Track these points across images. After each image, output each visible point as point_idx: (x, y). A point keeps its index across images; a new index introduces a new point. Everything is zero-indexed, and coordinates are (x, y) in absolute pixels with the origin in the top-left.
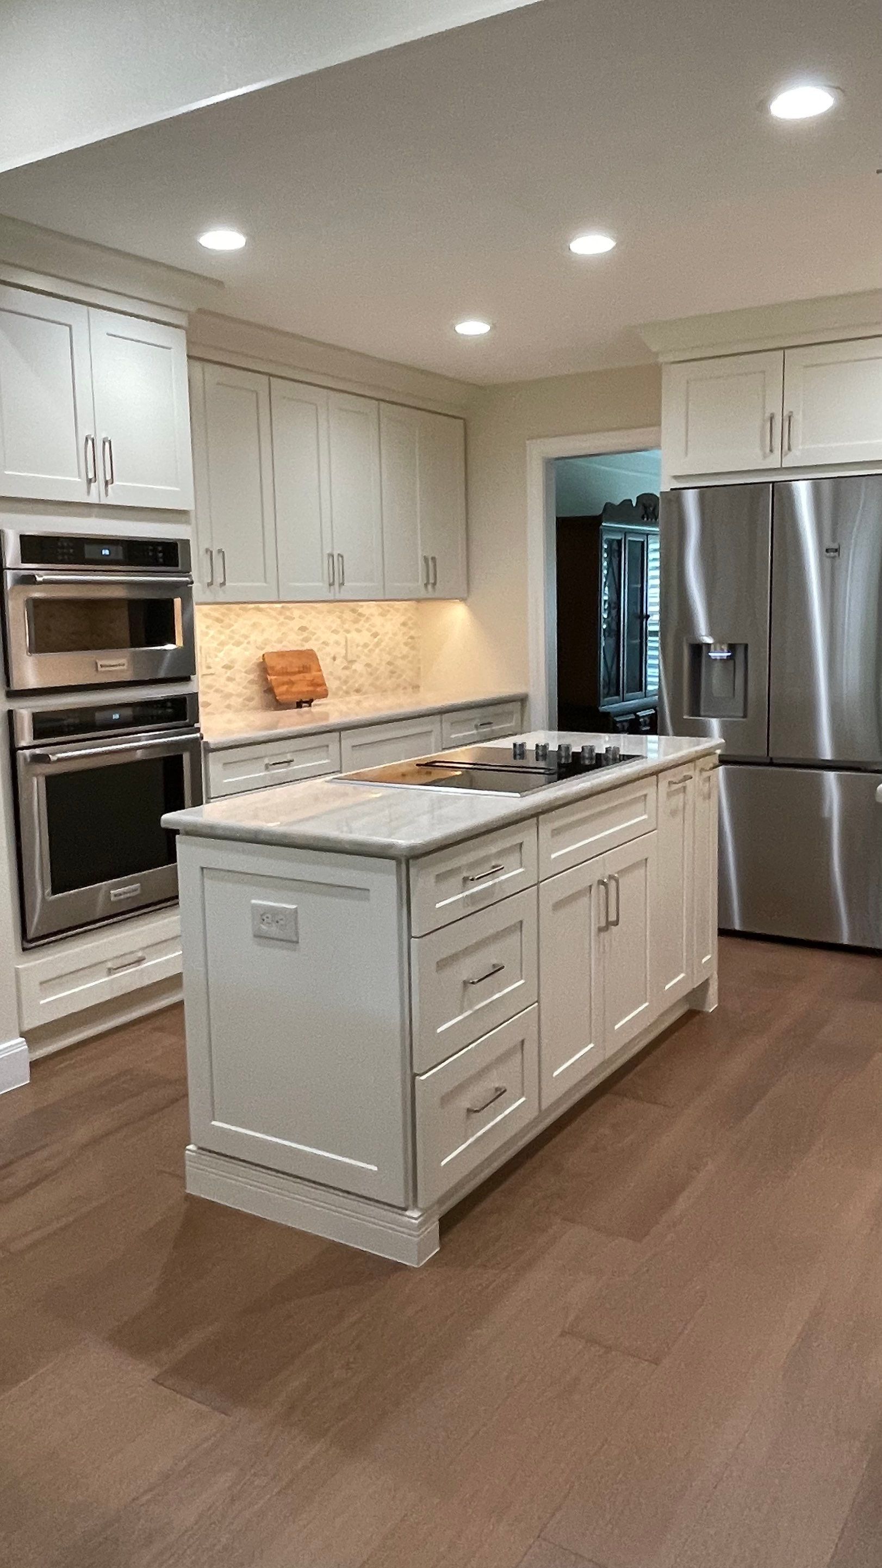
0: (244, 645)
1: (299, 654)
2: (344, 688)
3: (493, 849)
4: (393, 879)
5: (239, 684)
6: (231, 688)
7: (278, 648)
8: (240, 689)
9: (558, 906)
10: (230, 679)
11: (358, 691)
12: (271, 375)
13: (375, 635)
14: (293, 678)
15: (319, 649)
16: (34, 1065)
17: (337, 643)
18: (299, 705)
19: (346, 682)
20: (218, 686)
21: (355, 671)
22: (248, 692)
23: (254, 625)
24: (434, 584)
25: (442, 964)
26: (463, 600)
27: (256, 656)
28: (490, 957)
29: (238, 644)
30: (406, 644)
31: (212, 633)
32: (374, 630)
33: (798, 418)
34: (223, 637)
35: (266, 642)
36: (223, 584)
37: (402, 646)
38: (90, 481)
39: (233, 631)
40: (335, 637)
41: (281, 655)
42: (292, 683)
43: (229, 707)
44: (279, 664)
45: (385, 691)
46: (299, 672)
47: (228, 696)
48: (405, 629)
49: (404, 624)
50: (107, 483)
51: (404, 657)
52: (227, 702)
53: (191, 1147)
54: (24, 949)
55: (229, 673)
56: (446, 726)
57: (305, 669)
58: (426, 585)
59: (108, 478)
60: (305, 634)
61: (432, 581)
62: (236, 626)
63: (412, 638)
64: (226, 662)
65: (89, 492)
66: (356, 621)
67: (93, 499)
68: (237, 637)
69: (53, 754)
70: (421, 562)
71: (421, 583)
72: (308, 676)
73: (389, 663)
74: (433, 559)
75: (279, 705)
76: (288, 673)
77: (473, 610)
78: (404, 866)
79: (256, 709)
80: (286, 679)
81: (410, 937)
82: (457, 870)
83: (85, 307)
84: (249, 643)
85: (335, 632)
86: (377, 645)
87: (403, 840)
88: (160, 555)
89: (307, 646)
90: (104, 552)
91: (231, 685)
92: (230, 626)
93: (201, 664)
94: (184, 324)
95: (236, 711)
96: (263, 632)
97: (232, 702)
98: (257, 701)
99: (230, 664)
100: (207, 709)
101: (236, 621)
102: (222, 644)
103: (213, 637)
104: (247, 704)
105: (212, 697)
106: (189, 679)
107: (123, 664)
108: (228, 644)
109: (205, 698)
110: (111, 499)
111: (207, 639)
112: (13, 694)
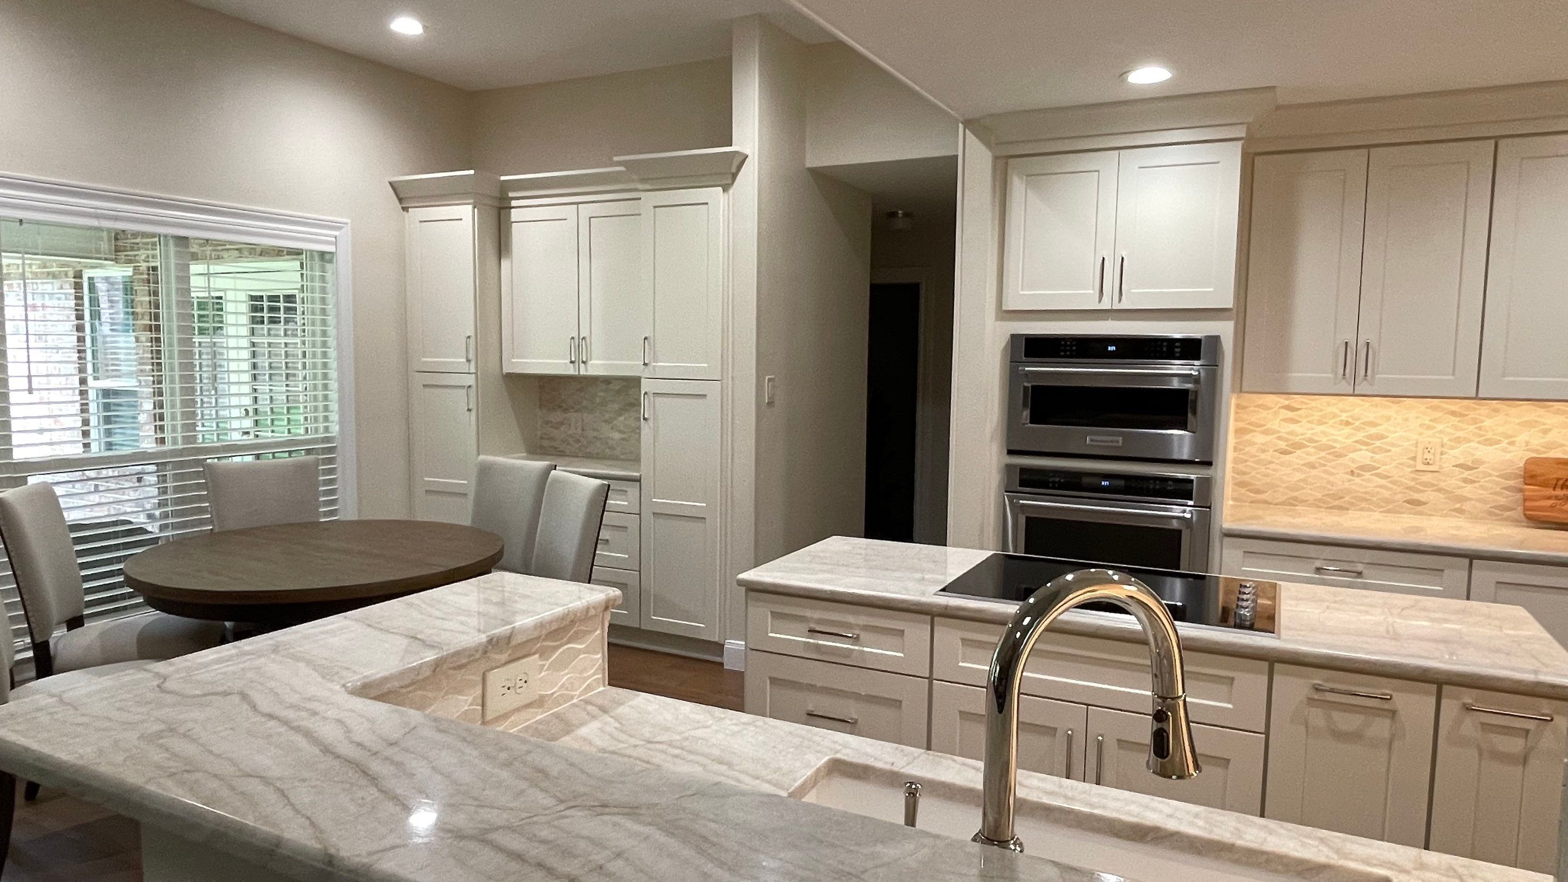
0: (1504, 445)
5: (1482, 487)
6: (1468, 490)
8: (1485, 495)
10: (1468, 481)
20: (1442, 485)
22: (1502, 501)
23: (1530, 424)
27: (1517, 456)
29: (1490, 442)
31: (1441, 427)
34: (1459, 433)
35: (1550, 446)
39: (1480, 428)
43: (1460, 511)
47: (1464, 499)
52: (1458, 506)
55: (1466, 474)
64: (1461, 461)
65: (1100, 301)
67: (1106, 305)
68: (1489, 435)
83: (1115, 152)
84: (1510, 443)
88: (1177, 350)
90: (1110, 348)
91: (1469, 487)
92: (1475, 421)
93: (1414, 458)
94: (1243, 135)
95: (1475, 518)
96: (1546, 432)
97: (1467, 506)
98: (1518, 513)
99: (1470, 464)
100: (1419, 508)
101: (1489, 416)
102: (1458, 440)
103: (1441, 432)
104: (1497, 513)
105: (1428, 495)
106: (1209, 464)
107: (1118, 442)
108: (1470, 441)
109: (1416, 496)
110: (1125, 305)
111: (1431, 432)
112: (1010, 452)
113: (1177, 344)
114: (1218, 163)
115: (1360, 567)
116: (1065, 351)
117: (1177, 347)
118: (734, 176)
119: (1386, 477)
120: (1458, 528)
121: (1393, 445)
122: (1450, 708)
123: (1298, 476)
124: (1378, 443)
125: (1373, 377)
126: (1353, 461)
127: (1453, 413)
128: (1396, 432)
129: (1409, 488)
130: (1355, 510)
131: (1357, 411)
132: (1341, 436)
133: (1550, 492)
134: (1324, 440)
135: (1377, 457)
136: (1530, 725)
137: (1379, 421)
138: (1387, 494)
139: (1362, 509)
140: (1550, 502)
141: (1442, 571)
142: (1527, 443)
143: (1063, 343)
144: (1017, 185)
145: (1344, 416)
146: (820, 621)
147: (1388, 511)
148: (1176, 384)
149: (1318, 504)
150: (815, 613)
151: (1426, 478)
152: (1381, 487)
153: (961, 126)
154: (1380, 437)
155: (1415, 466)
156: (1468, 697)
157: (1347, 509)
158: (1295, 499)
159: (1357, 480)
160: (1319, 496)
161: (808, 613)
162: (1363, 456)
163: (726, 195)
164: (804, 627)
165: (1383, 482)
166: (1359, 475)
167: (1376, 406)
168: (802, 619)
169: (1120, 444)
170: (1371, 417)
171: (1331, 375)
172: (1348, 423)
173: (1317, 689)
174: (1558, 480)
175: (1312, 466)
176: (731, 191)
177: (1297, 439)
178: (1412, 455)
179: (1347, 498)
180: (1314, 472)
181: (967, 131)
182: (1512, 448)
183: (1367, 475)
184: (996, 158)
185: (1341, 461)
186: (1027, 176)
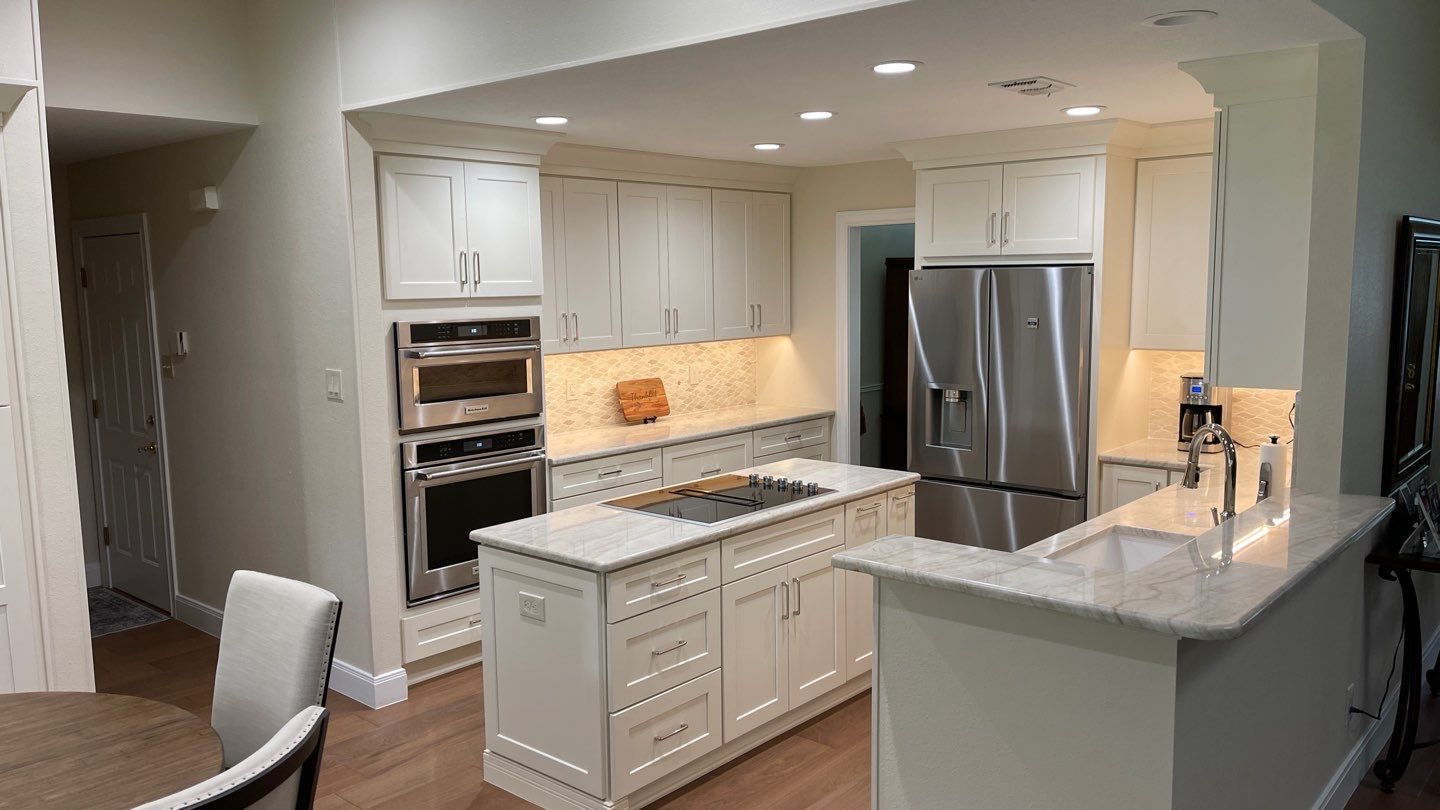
0: (603, 377)
1: (647, 381)
2: (687, 405)
3: (678, 564)
4: (594, 586)
5: (597, 406)
6: (592, 409)
7: (631, 377)
8: (598, 410)
9: (739, 602)
10: (590, 403)
11: (699, 407)
12: (617, 181)
13: (716, 363)
14: (641, 401)
15: (666, 377)
16: (410, 688)
17: (682, 371)
18: (645, 422)
19: (688, 401)
20: (579, 408)
21: (697, 392)
22: (605, 412)
23: (612, 362)
24: (759, 326)
25: (631, 642)
26: (789, 335)
27: (611, 384)
28: (678, 635)
29: (597, 376)
30: (743, 368)
32: (714, 359)
33: (1013, 217)
35: (621, 374)
36: (576, 339)
37: (741, 371)
38: (463, 283)
40: (682, 367)
41: (633, 383)
42: (640, 405)
43: (588, 423)
44: (630, 391)
45: (724, 406)
46: (646, 396)
48: (742, 357)
49: (742, 353)
50: (476, 283)
51: (741, 379)
52: (588, 420)
53: (487, 750)
54: (408, 607)
55: (589, 398)
56: (757, 440)
57: (652, 393)
58: (752, 327)
59: (477, 279)
60: (654, 366)
61: (757, 323)
62: (595, 363)
63: (749, 363)
64: (587, 390)
65: (462, 291)
66: (698, 353)
67: (466, 294)
68: (597, 371)
69: (429, 474)
70: (748, 309)
71: (747, 325)
72: (654, 399)
73: (728, 385)
74: (759, 306)
75: (627, 421)
76: (637, 398)
77: (795, 342)
78: (602, 578)
79: (612, 424)
80: (635, 402)
81: (606, 623)
82: (646, 580)
83: (461, 163)
84: (606, 375)
85: (681, 363)
86: (718, 370)
87: (603, 560)
88: (516, 329)
89: (655, 376)
90: (473, 331)
91: (591, 407)
92: (591, 363)
93: (566, 393)
94: (539, 164)
96: (620, 366)
97: (592, 419)
98: (612, 418)
99: (590, 392)
102: (584, 377)
105: (575, 417)
108: (589, 376)
109: (569, 418)
110: (479, 293)
111: (572, 374)
113: (516, 325)
114: (527, 183)
116: (441, 335)
121: (556, 385)
122: (890, 500)
125: (578, 339)
127: (581, 359)
128: (556, 376)
129: (565, 413)
133: (632, 402)
136: (906, 499)
140: (633, 408)
142: (613, 374)
144: (388, 180)
147: (557, 432)
151: (571, 405)
155: (567, 397)
169: (488, 410)
171: (557, 340)
174: (632, 394)
178: (565, 390)
181: (348, 122)
182: (607, 378)
184: (375, 154)
186: (395, 174)
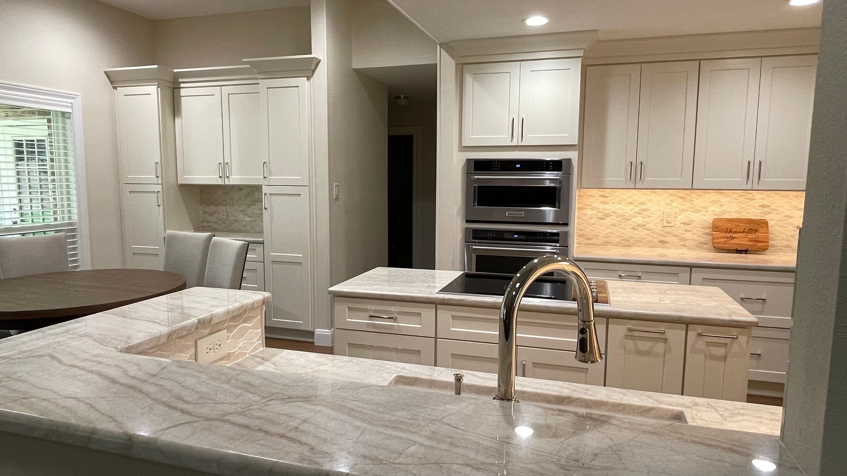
0: (703, 212)
1: (749, 221)
5: (694, 234)
8: (695, 237)
10: (687, 231)
12: (699, 60)
14: (734, 235)
18: (739, 252)
20: (675, 233)
22: (703, 240)
23: (714, 202)
29: (697, 211)
31: (675, 204)
34: (683, 207)
35: (723, 212)
36: (642, 179)
38: (513, 137)
39: (692, 204)
41: (733, 220)
44: (726, 226)
46: (743, 232)
47: (686, 240)
50: (522, 136)
52: (683, 243)
55: (687, 227)
57: (752, 231)
60: (766, 210)
62: (696, 202)
64: (684, 221)
67: (515, 143)
68: (696, 208)
75: (719, 249)
76: (730, 231)
80: (728, 235)
83: (518, 63)
84: (706, 212)
90: (517, 166)
91: (688, 234)
94: (582, 55)
95: (690, 248)
96: (722, 206)
99: (688, 222)
100: (665, 245)
101: (697, 199)
102: (683, 211)
103: (675, 207)
104: (700, 246)
105: (669, 238)
106: (567, 224)
107: (521, 214)
108: (687, 211)
110: (524, 143)
111: (670, 207)
112: (468, 221)
113: (551, 163)
114: (570, 69)
115: (640, 274)
116: (495, 167)
117: (551, 165)
118: (313, 71)
119: (649, 230)
120: (684, 254)
121: (653, 214)
122: (692, 335)
123: (609, 230)
124: (645, 213)
125: (644, 179)
126: (634, 222)
128: (654, 207)
129: (660, 235)
130: (635, 247)
131: (636, 197)
132: (628, 210)
133: (724, 234)
134: (620, 212)
135: (645, 220)
136: (728, 341)
137: (647, 202)
138: (650, 238)
139: (638, 246)
140: (724, 240)
141: (678, 274)
142: (713, 211)
143: (493, 163)
144: (469, 79)
145: (630, 200)
146: (376, 311)
147: (651, 247)
148: (548, 184)
149: (617, 245)
150: (373, 307)
151: (667, 230)
152: (647, 235)
153: (438, 47)
154: (647, 210)
155: (663, 224)
156: (700, 329)
157: (631, 246)
158: (606, 242)
159: (636, 232)
160: (618, 240)
161: (369, 307)
162: (639, 220)
163: (309, 82)
164: (367, 315)
165: (648, 232)
166: (637, 229)
167: (644, 194)
168: (367, 310)
169: (523, 216)
170: (642, 200)
171: (624, 179)
172: (631, 204)
173: (630, 330)
174: (727, 228)
175: (614, 225)
176: (312, 80)
177: (607, 212)
178: (661, 219)
179: (631, 241)
180: (616, 228)
181: (442, 49)
182: (707, 214)
183: (640, 229)
184: (457, 65)
185: (628, 222)
186: (473, 74)
